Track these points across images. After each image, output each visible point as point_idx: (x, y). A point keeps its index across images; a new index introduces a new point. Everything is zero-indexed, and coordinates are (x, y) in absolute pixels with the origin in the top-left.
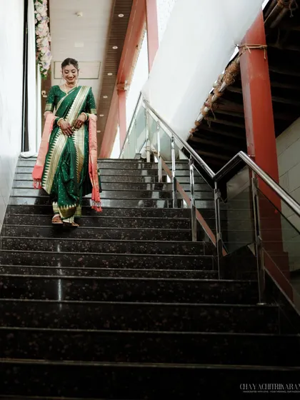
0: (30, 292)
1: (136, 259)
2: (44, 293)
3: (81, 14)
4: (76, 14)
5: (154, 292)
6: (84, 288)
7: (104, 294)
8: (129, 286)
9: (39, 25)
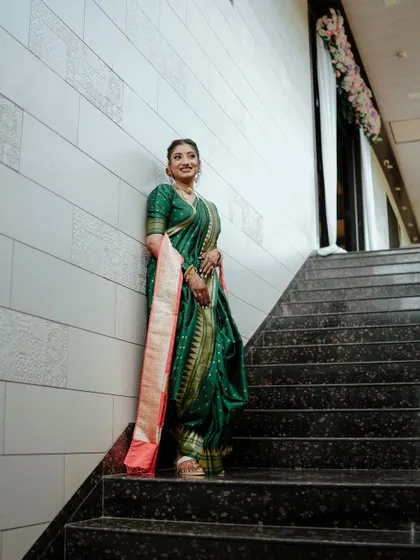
0: (170, 506)
1: (406, 416)
2: (189, 507)
3: (404, 54)
4: (398, 55)
5: (363, 506)
6: (249, 500)
7: (282, 510)
8: (322, 496)
9: (346, 79)
